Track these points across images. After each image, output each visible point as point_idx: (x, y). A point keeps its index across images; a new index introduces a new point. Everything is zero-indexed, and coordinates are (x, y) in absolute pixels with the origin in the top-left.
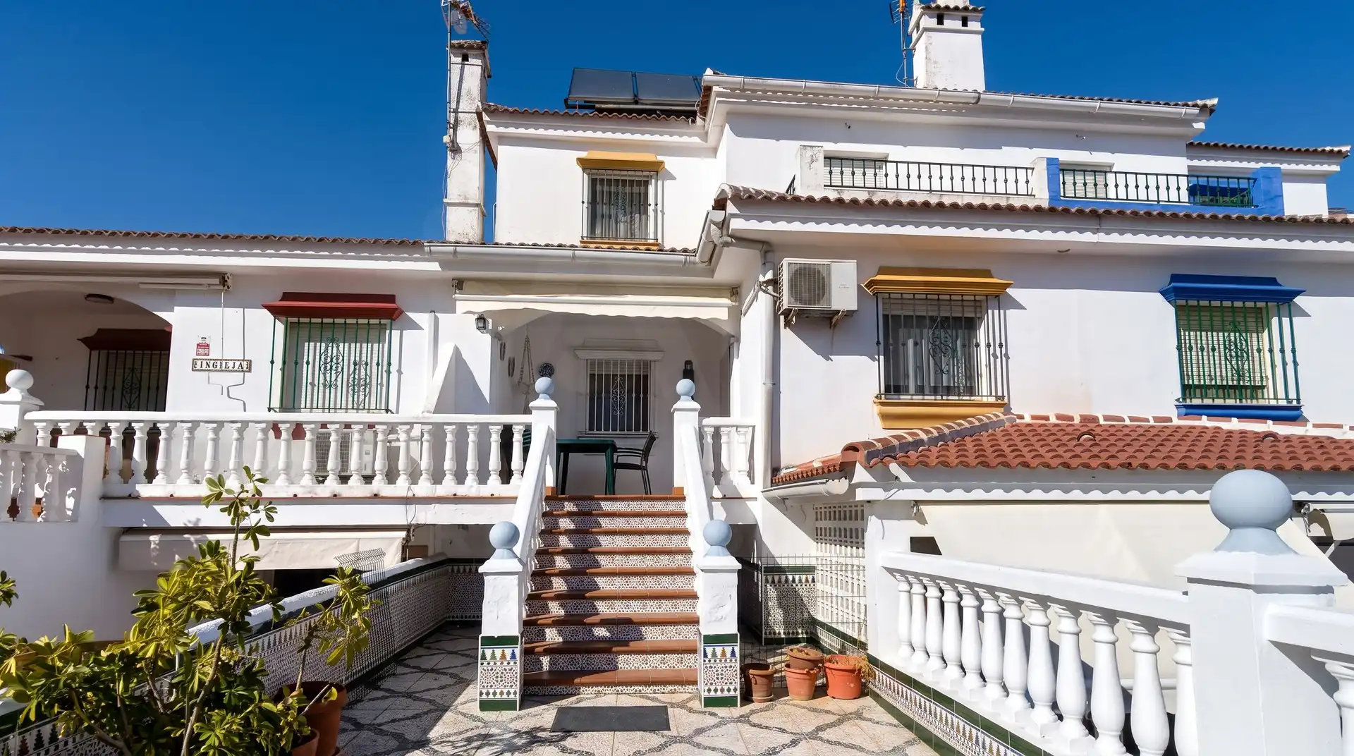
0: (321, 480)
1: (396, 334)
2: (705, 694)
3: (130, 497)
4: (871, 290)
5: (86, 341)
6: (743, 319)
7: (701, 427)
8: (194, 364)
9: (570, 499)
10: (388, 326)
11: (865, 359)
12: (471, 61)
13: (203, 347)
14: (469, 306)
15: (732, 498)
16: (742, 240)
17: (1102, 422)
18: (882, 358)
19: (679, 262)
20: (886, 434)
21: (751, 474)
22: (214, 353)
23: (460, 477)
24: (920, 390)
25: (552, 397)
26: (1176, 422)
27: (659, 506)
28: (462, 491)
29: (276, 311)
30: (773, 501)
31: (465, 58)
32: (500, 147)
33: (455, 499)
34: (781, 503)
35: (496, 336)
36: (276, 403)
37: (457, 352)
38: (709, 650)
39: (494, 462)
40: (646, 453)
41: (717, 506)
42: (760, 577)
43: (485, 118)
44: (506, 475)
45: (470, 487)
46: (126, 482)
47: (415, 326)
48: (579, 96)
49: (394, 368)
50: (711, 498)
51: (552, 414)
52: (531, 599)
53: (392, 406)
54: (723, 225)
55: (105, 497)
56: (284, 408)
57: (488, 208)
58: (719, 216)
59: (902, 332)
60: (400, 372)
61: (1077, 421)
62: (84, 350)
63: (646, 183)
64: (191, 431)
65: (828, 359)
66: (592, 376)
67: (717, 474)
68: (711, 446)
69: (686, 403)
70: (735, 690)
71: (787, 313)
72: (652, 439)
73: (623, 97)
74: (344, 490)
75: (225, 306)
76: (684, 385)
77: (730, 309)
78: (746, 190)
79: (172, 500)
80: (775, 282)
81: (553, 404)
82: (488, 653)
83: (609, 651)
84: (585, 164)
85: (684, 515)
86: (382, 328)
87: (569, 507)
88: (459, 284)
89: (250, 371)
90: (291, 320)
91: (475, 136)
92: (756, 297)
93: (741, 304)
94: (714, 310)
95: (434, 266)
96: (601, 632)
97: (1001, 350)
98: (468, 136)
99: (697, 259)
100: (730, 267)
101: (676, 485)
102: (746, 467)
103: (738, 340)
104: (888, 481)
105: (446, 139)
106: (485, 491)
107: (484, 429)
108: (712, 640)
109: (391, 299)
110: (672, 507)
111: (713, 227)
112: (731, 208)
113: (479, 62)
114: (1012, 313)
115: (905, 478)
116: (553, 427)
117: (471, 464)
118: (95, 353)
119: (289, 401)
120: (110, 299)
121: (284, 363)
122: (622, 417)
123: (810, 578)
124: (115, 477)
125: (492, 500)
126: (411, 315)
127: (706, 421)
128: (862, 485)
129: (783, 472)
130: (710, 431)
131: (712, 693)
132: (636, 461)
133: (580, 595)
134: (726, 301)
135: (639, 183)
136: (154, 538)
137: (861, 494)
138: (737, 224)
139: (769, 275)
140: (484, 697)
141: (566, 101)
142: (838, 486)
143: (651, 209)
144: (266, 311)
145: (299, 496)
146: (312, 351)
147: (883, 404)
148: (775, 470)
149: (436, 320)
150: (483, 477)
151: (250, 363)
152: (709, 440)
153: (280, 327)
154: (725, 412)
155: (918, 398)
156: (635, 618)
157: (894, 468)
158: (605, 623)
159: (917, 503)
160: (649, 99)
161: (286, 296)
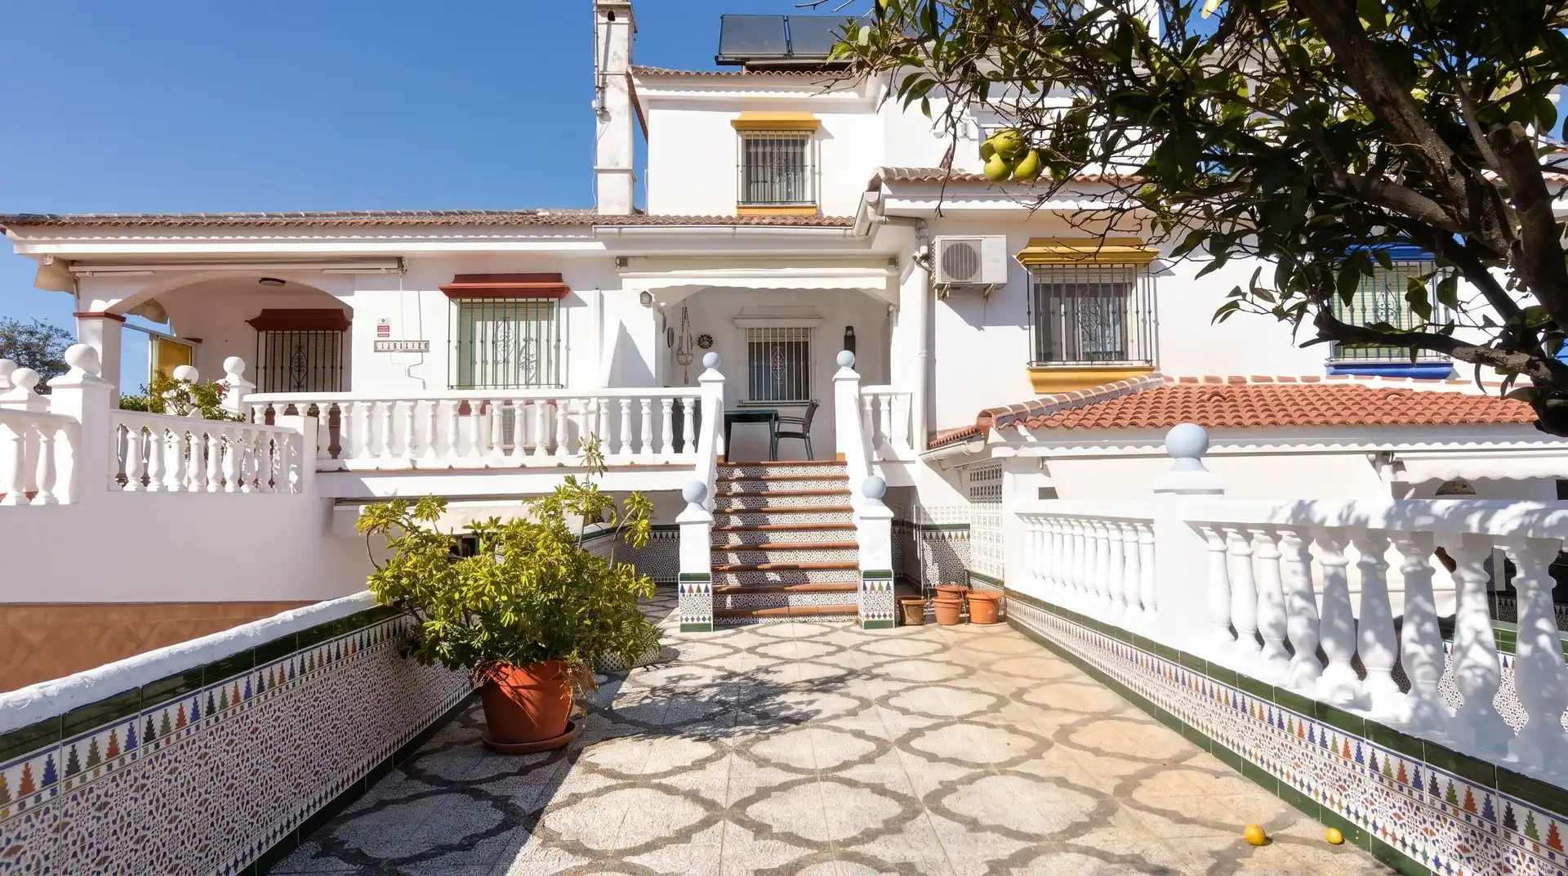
0: (508, 452)
1: (563, 310)
2: (864, 620)
3: (340, 470)
4: (1021, 261)
5: (253, 323)
6: (902, 287)
7: (861, 396)
8: (376, 347)
9: (738, 465)
10: (556, 304)
11: (1017, 328)
12: (617, 20)
13: (384, 329)
14: (635, 283)
15: (889, 462)
16: (897, 218)
17: (1250, 383)
18: (1033, 327)
19: (839, 236)
20: (1037, 398)
21: (910, 440)
22: (394, 335)
23: (636, 447)
24: (1073, 357)
25: (720, 370)
26: (1324, 381)
27: (824, 471)
28: (638, 460)
29: (451, 293)
30: (931, 463)
31: (611, 17)
32: (652, 112)
33: (632, 468)
34: (936, 464)
35: (659, 310)
36: (454, 381)
37: (622, 329)
38: (868, 584)
39: (667, 435)
40: (807, 422)
41: (877, 469)
42: (917, 536)
43: (636, 81)
44: (678, 445)
45: (646, 456)
46: (335, 457)
47: (581, 303)
48: (730, 54)
49: (563, 344)
50: (871, 463)
51: (721, 385)
52: (715, 549)
53: (562, 381)
54: (878, 205)
55: (317, 472)
56: (460, 386)
57: (638, 174)
58: (873, 196)
59: (1053, 300)
60: (568, 348)
61: (1226, 382)
62: (252, 331)
63: (803, 143)
64: (391, 409)
65: (980, 328)
66: (751, 345)
67: (876, 439)
68: (871, 415)
69: (846, 372)
70: (890, 616)
71: (941, 287)
72: (813, 407)
73: (775, 52)
74: (530, 462)
75: (404, 289)
76: (844, 356)
77: (888, 278)
78: (899, 171)
79: (379, 473)
80: (927, 258)
81: (721, 377)
82: (686, 587)
83: (783, 591)
84: (740, 126)
85: (846, 478)
86: (550, 305)
87: (738, 473)
88: (623, 261)
89: (428, 351)
90: (464, 300)
91: (625, 99)
92: (912, 269)
93: (899, 276)
94: (873, 280)
95: (599, 246)
96: (773, 577)
97: (1150, 318)
98: (616, 99)
99: (855, 231)
100: (887, 239)
101: (839, 450)
102: (905, 433)
103: (898, 311)
104: (1016, 441)
105: (595, 104)
106: (660, 459)
107: (656, 401)
108: (869, 575)
109: (558, 277)
110: (836, 471)
111: (869, 208)
112: (885, 189)
113: (625, 20)
114: (1162, 280)
115: (1031, 439)
116: (721, 398)
117: (646, 435)
118: (262, 334)
119: (465, 379)
120: (283, 282)
121: (460, 342)
122: (783, 386)
123: (965, 533)
124: (326, 453)
125: (667, 467)
126: (578, 293)
127: (865, 390)
128: (995, 445)
129: (940, 437)
130: (868, 400)
131: (871, 619)
132: (798, 428)
133: (755, 547)
134: (883, 271)
135: (795, 143)
136: (362, 508)
137: (996, 453)
138: (892, 205)
139: (924, 250)
140: (684, 622)
141: (716, 58)
142: (976, 447)
143: (808, 170)
144: (441, 293)
145: (491, 466)
146: (485, 329)
147: (1033, 370)
148: (931, 434)
149: (602, 297)
150: (657, 447)
151: (427, 343)
152: (868, 408)
153: (454, 308)
154: (886, 379)
155: (1071, 364)
156: (801, 566)
157: (1022, 430)
158: (775, 569)
159: (1043, 459)
160: (805, 54)
161: (459, 278)
